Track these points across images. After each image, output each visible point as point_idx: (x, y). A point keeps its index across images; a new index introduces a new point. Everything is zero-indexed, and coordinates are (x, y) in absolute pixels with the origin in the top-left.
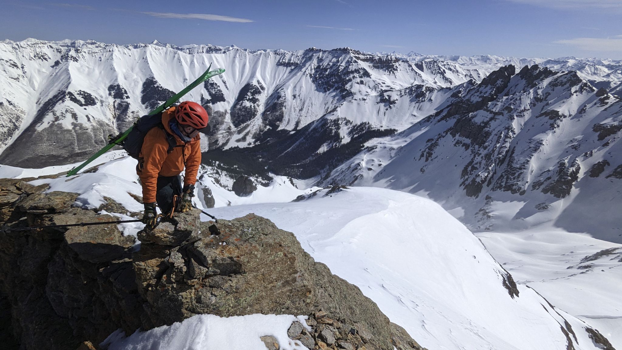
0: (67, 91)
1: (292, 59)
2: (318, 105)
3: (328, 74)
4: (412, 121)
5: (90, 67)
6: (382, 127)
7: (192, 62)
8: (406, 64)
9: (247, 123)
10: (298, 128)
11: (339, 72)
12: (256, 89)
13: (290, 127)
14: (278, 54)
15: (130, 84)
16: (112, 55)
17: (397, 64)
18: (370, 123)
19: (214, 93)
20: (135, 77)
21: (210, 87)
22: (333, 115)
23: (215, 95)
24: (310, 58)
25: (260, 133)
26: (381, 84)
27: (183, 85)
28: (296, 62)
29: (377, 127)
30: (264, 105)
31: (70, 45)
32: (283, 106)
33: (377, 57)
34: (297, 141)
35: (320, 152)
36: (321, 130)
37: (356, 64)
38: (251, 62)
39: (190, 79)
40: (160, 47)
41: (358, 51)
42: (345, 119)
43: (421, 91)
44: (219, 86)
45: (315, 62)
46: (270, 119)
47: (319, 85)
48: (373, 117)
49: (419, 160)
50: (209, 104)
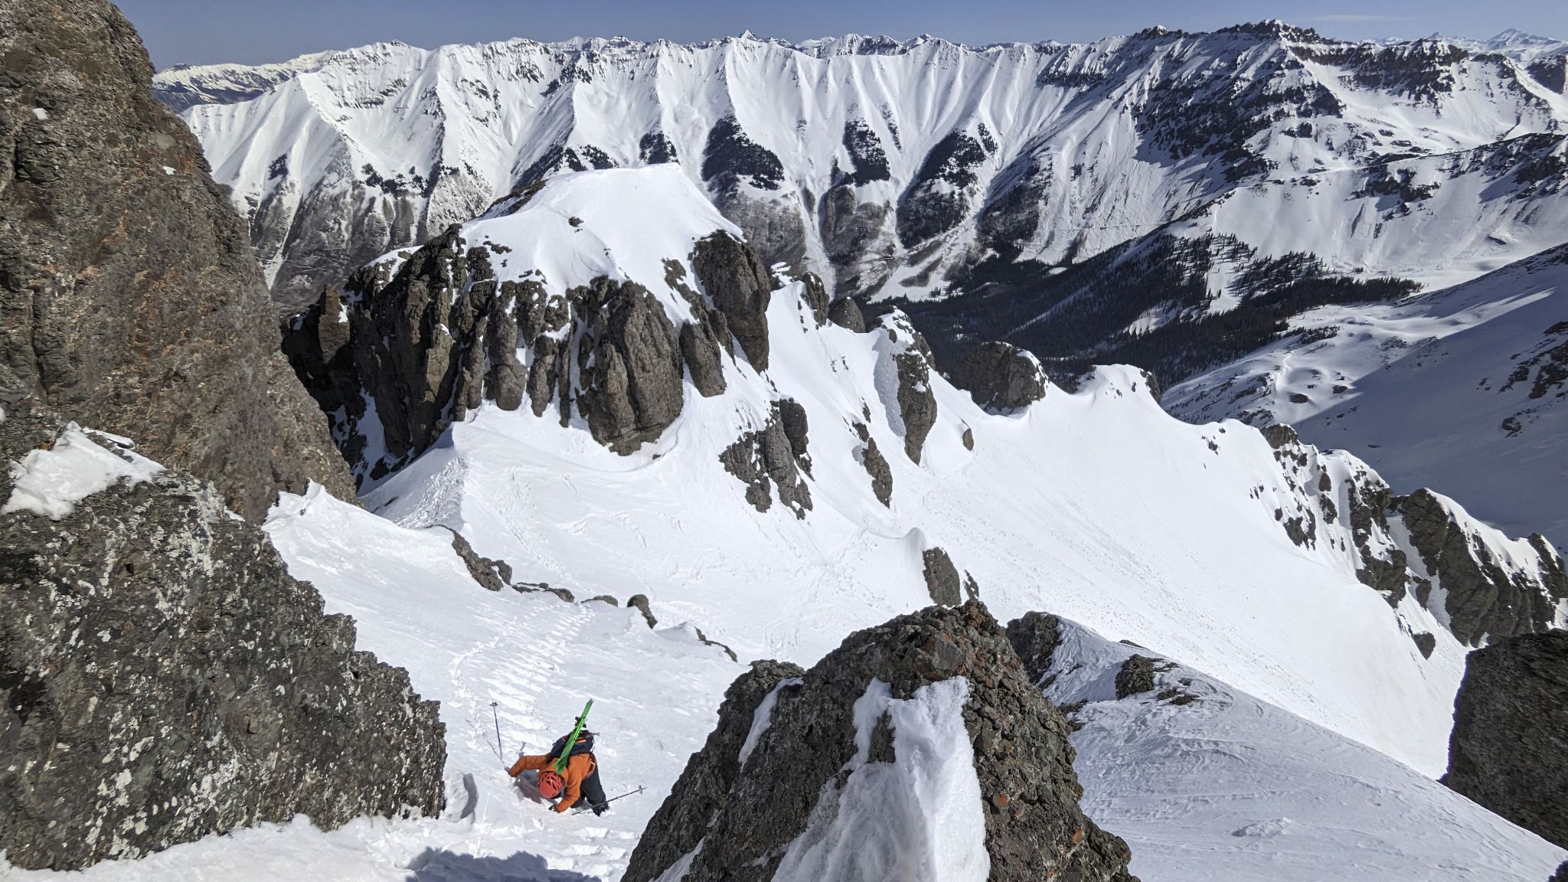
0: (565, 148)
1: (1087, 63)
2: (1145, 198)
3: (1193, 105)
4: (1486, 259)
5: (612, 94)
6: (1359, 271)
7: (823, 77)
8: (1492, 68)
9: (936, 238)
10: (1075, 261)
11: (1230, 100)
12: (972, 149)
13: (1052, 257)
14: (1047, 52)
15: (684, 134)
16: (655, 65)
17: (1453, 69)
18: (1319, 256)
19: (864, 156)
20: (696, 115)
21: (856, 141)
22: (1195, 225)
23: (866, 162)
24: (1143, 60)
25: (965, 267)
26: (1378, 135)
27: (794, 136)
28: (1097, 72)
29: (1341, 273)
30: (988, 190)
31: (580, 49)
32: (1040, 196)
33: (1377, 49)
34: (1070, 295)
35: (1134, 332)
36: (1149, 267)
37: (1296, 71)
38: (969, 76)
39: (813, 121)
40: (755, 44)
41: (1312, 30)
42: (1232, 239)
43: (1546, 158)
44: (879, 140)
45: (1155, 70)
46: (997, 232)
47: (1156, 140)
48: (1334, 237)
49: (1503, 390)
50: (848, 186)
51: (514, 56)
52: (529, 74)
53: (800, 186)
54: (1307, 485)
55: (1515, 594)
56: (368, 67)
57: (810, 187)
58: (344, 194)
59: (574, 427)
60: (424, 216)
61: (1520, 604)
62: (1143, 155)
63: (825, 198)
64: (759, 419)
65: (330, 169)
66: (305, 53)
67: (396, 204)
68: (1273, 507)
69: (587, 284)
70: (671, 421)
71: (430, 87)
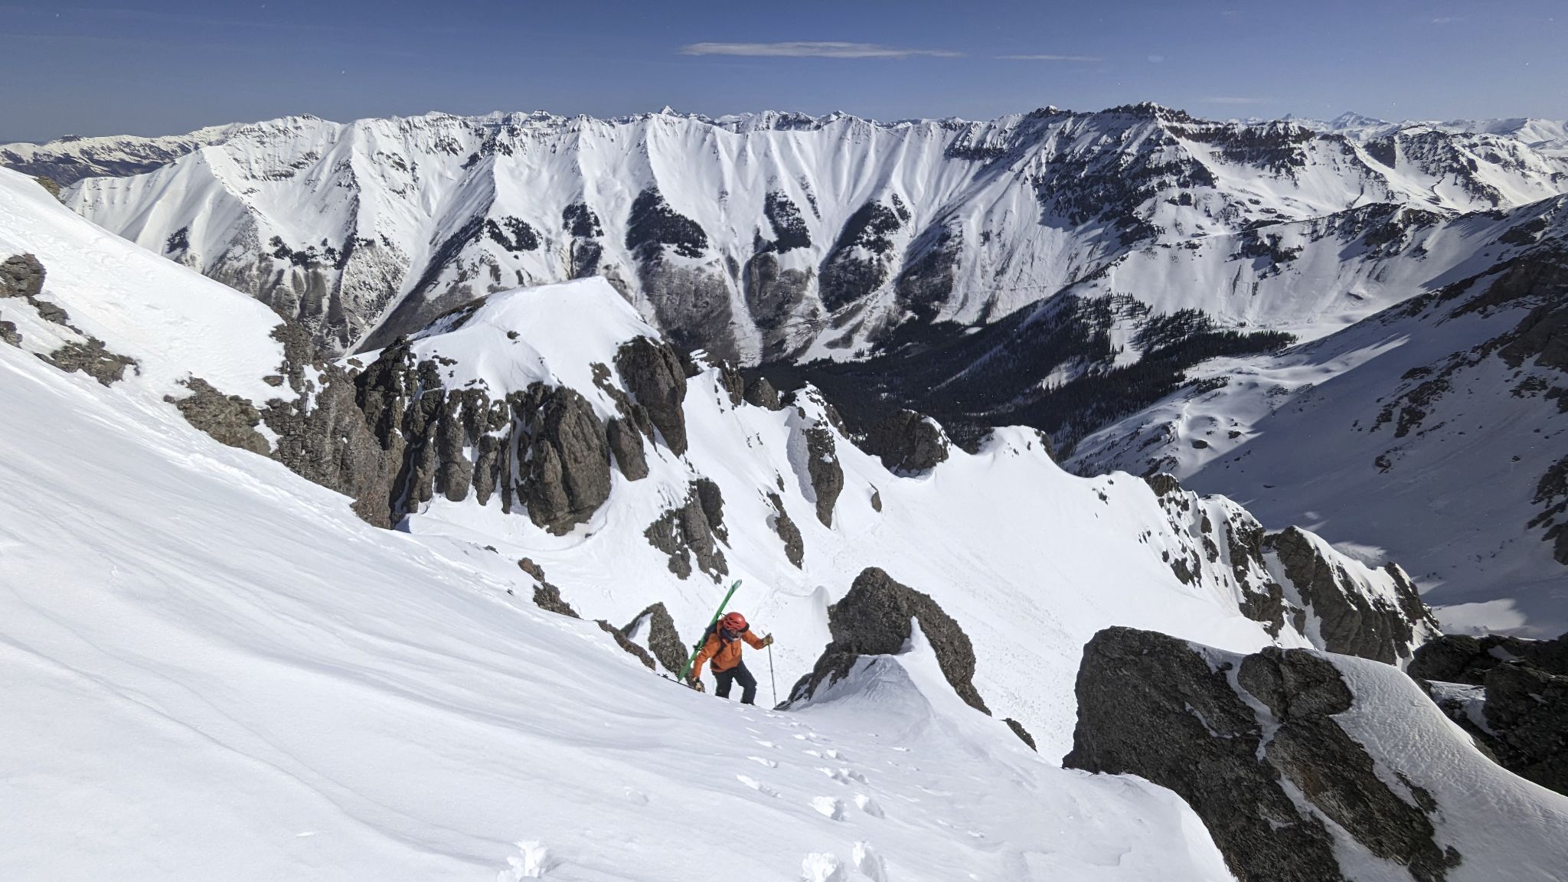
0: (486, 219)
1: (989, 138)
2: (1049, 261)
3: (1087, 177)
4: (1348, 313)
5: (533, 166)
6: (1242, 325)
7: (742, 151)
8: (1336, 146)
9: (857, 302)
10: (989, 321)
11: (1118, 172)
12: (887, 218)
13: (968, 317)
14: (951, 128)
15: (607, 204)
16: (577, 139)
17: (1304, 146)
18: (1207, 312)
19: (785, 225)
20: (619, 187)
21: (777, 210)
22: (1095, 286)
23: (787, 230)
24: (1039, 136)
25: (887, 329)
26: (1247, 203)
27: (717, 206)
28: (999, 146)
29: (1228, 327)
30: (905, 255)
31: (500, 123)
32: (953, 260)
33: (1239, 128)
34: (985, 352)
35: (1047, 387)
36: (1056, 326)
37: (1173, 148)
38: (881, 150)
39: (734, 192)
40: (675, 119)
41: (1183, 112)
42: (1130, 298)
43: (1387, 224)
44: (798, 210)
45: (1050, 145)
46: (915, 295)
47: (1056, 208)
48: (1218, 296)
49: (1372, 430)
50: (771, 253)
51: (432, 129)
52: (448, 147)
53: (724, 254)
54: (1191, 528)
55: (1376, 618)
56: (277, 140)
57: (734, 254)
58: (249, 267)
59: (516, 512)
60: (337, 288)
61: (1381, 626)
62: (1047, 221)
63: (749, 265)
64: (679, 499)
65: (235, 242)
66: (209, 125)
67: (307, 277)
68: (1160, 550)
69: (524, 389)
70: (601, 503)
71: (344, 160)
